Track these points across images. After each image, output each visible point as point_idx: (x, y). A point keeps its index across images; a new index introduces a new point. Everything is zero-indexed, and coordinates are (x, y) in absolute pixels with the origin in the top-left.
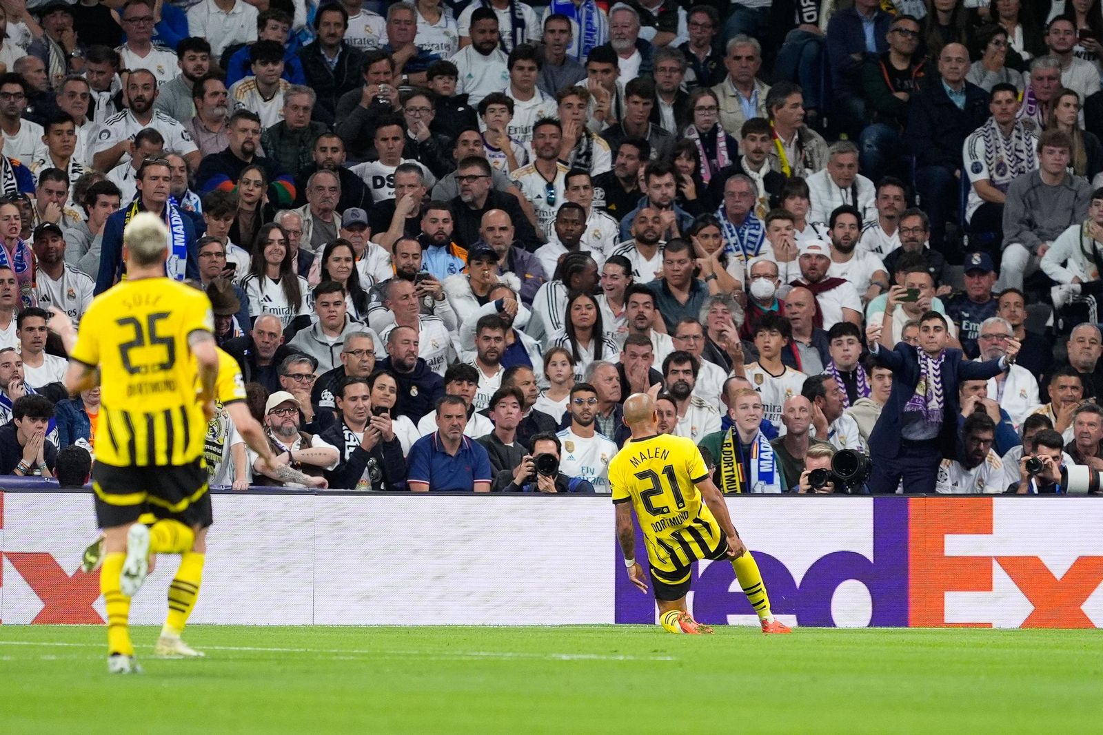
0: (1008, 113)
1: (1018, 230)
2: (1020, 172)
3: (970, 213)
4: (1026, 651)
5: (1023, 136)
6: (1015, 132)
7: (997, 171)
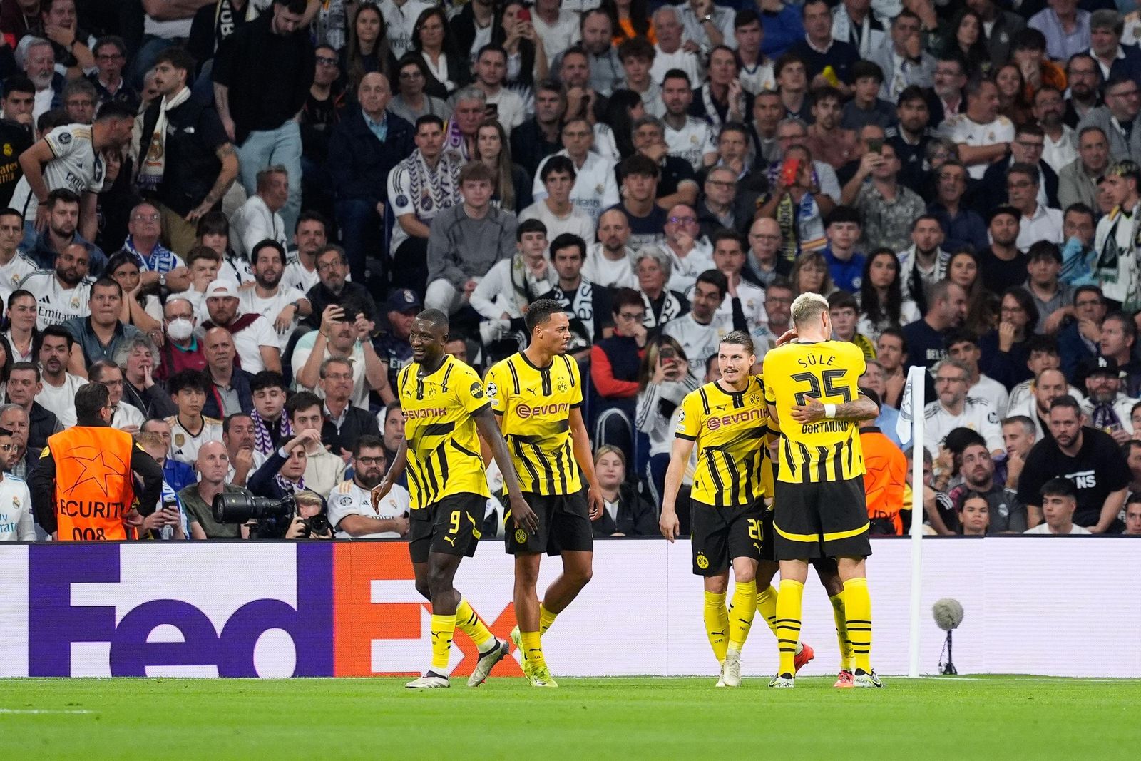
0: (434, 146)
1: (443, 265)
2: (445, 205)
3: (394, 247)
4: (457, 700)
5: (449, 170)
6: (441, 165)
7: (422, 205)
